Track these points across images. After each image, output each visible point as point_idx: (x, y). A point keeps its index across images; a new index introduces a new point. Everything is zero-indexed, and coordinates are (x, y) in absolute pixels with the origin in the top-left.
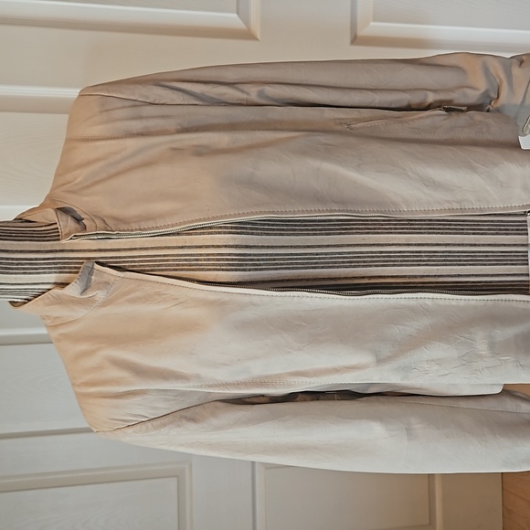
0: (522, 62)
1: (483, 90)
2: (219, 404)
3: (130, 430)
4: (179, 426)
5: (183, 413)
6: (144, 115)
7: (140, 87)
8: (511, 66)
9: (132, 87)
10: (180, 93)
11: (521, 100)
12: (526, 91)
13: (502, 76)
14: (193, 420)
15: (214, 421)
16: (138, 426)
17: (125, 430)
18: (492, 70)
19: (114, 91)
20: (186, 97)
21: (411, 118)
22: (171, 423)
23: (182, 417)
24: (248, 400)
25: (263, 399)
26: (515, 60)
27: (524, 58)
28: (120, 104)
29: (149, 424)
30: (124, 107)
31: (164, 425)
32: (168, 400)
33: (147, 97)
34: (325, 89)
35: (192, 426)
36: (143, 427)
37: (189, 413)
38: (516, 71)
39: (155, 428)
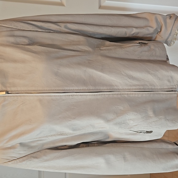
0: (171, 17)
1: (155, 28)
2: (47, 150)
3: (10, 163)
4: (30, 161)
5: (32, 155)
6: (15, 35)
7: (14, 22)
8: (166, 19)
9: (11, 22)
10: (31, 26)
11: (170, 32)
12: (172, 29)
13: (163, 23)
14: (36, 158)
15: (45, 158)
16: (13, 161)
17: (8, 163)
18: (159, 20)
19: (3, 24)
20: (34, 27)
21: (125, 46)
22: (27, 159)
23: (31, 157)
24: (59, 148)
25: (65, 147)
26: (168, 16)
27: (172, 15)
28: (5, 29)
29: (18, 160)
30: (7, 31)
31: (24, 160)
32: (25, 150)
33: (17, 27)
34: (92, 26)
35: (36, 160)
36: (15, 161)
37: (34, 155)
38: (168, 21)
39: (20, 162)
